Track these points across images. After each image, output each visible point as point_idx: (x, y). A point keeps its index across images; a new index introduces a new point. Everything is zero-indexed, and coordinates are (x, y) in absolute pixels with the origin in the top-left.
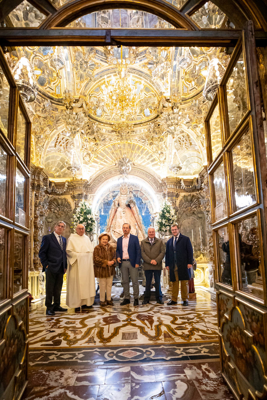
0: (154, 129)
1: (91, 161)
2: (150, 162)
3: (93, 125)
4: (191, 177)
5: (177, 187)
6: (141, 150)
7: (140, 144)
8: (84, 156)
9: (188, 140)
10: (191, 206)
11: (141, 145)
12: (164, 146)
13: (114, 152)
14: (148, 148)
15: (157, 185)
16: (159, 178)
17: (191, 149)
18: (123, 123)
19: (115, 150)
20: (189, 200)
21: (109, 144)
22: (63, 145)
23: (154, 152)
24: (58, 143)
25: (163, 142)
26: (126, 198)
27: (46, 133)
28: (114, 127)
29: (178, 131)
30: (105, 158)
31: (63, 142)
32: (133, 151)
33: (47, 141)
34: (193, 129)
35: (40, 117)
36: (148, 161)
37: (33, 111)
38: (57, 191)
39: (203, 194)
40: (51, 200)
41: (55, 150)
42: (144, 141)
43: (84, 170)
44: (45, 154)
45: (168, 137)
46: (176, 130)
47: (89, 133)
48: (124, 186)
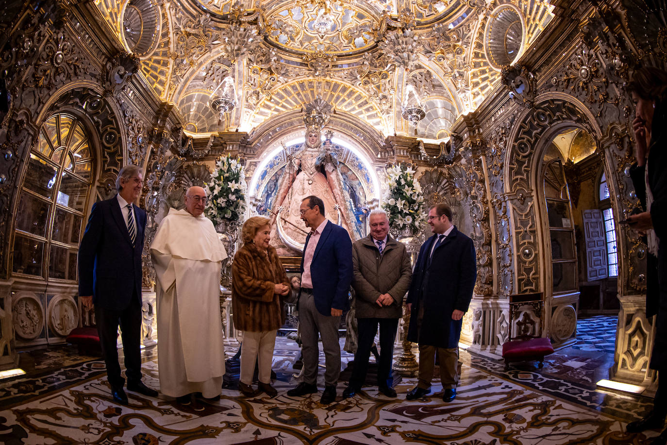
0: (371, 62)
1: (259, 105)
2: (364, 112)
3: (271, 51)
4: (437, 142)
6: (348, 92)
7: (347, 84)
8: (249, 95)
9: (429, 80)
10: (438, 190)
12: (388, 86)
13: (301, 93)
14: (359, 89)
15: (375, 149)
16: (381, 137)
17: (435, 94)
18: (320, 52)
19: (303, 90)
20: (434, 180)
21: (292, 81)
22: (216, 78)
23: (370, 96)
24: (210, 74)
25: (388, 80)
26: (317, 153)
27: (194, 58)
28: (304, 58)
29: (413, 61)
30: (284, 101)
31: (217, 74)
32: (333, 93)
33: (191, 70)
34: (437, 63)
35: (189, 34)
36: (360, 110)
37: (181, 26)
38: (194, 153)
39: (460, 168)
40: (182, 167)
41: (202, 85)
42: (353, 78)
43: (244, 118)
44: (185, 90)
45: (396, 73)
46: (411, 59)
47: (261, 61)
48: (315, 131)
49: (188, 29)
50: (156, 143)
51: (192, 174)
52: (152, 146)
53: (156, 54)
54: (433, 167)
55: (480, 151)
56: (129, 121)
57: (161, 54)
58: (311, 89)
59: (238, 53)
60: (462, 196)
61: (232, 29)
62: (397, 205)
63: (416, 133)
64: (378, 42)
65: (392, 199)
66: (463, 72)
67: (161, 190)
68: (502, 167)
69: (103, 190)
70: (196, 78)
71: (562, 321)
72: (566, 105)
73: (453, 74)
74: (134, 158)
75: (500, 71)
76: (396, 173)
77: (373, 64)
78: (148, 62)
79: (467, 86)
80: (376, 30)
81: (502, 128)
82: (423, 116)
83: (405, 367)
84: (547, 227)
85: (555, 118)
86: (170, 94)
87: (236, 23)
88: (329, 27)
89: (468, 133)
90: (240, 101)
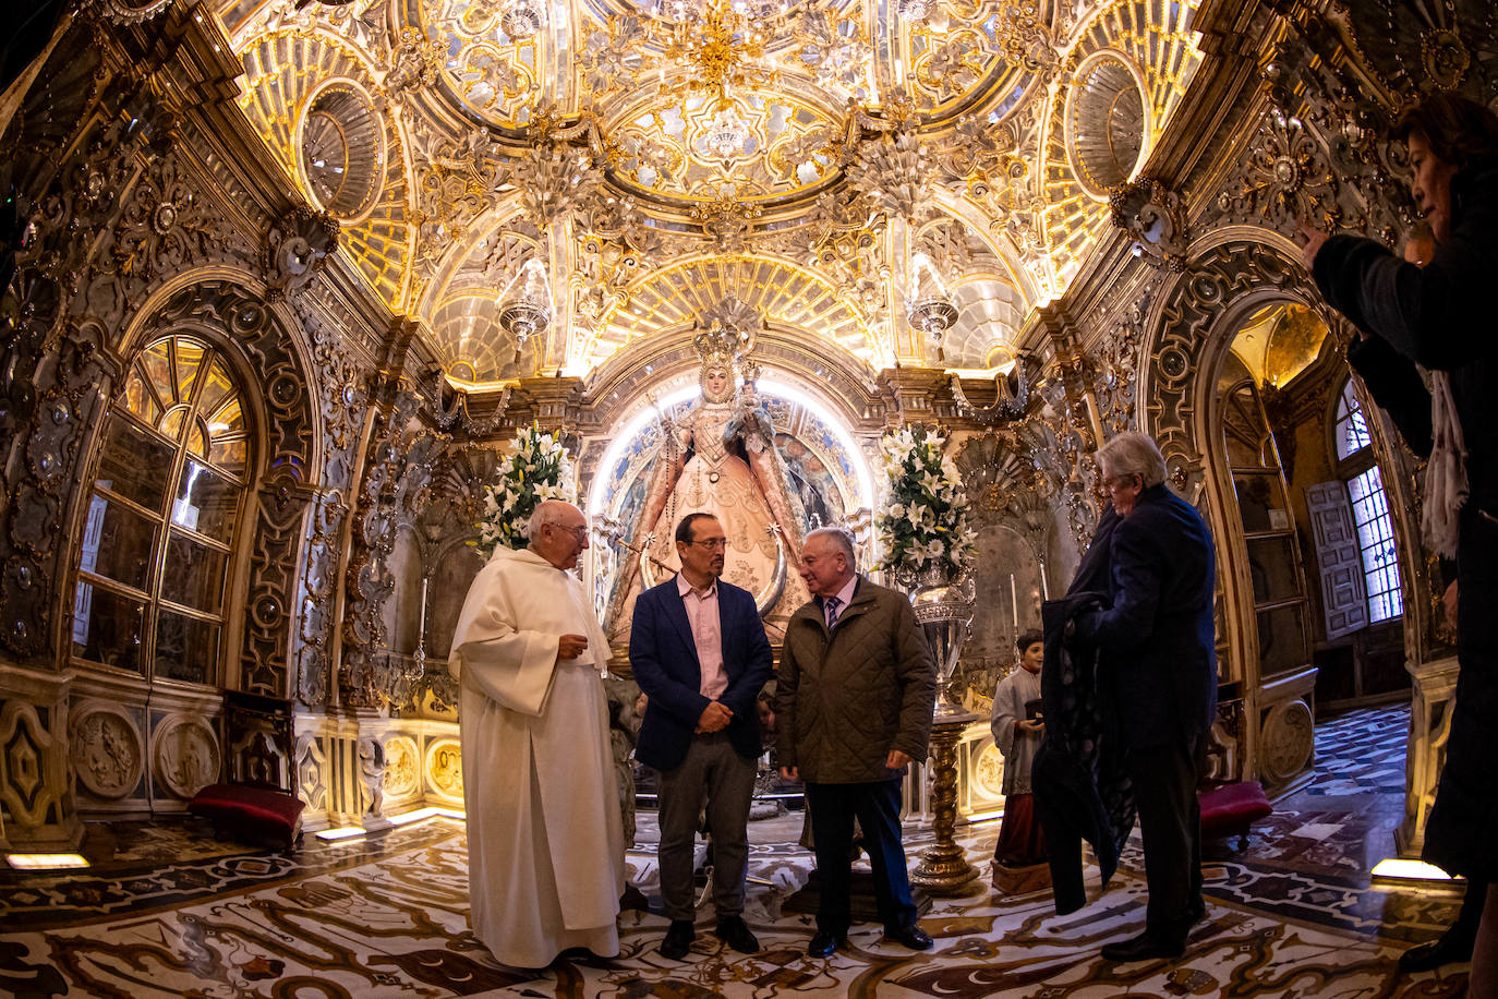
0: (835, 212)
1: (604, 318)
2: (827, 321)
3: (622, 201)
4: (990, 374)
5: (939, 409)
6: (791, 281)
7: (789, 263)
8: (579, 301)
9: (959, 242)
10: (998, 479)
11: (792, 265)
12: (875, 262)
13: (692, 289)
14: (814, 273)
15: (857, 400)
16: (867, 373)
17: (974, 270)
18: (727, 199)
19: (695, 282)
20: (988, 457)
21: (672, 264)
22: (511, 265)
23: (839, 287)
24: (496, 257)
25: (873, 248)
26: (728, 414)
27: (459, 221)
28: (694, 213)
29: (922, 201)
30: (658, 309)
31: (512, 255)
32: (760, 286)
33: (455, 247)
34: (974, 200)
35: (446, 172)
36: (820, 317)
37: (429, 156)
38: (472, 424)
39: (1041, 426)
40: (444, 454)
41: (481, 282)
42: (800, 250)
43: (574, 349)
44: (444, 289)
45: (889, 230)
46: (918, 197)
47: (603, 224)
48: (721, 364)
49: (445, 162)
50: (386, 402)
51: (468, 468)
52: (376, 409)
53: (377, 214)
54: (984, 429)
55: (1081, 382)
56: (323, 354)
57: (389, 215)
58: (713, 280)
59: (550, 210)
60: (1051, 487)
61: (537, 158)
62: (909, 517)
63: (942, 357)
64: (845, 167)
65: (897, 505)
66: (1030, 215)
67: (398, 503)
68: (1131, 413)
69: (271, 499)
70: (468, 266)
71: (1283, 738)
72: (1256, 251)
73: (1008, 221)
74: (337, 434)
75: (1106, 199)
76: (903, 446)
77: (840, 216)
78: (360, 230)
79: (1041, 244)
80: (839, 142)
81: (1124, 326)
82: (953, 318)
83: (941, 876)
84: (1239, 536)
85: (1235, 286)
86: (413, 300)
87: (545, 144)
88: (739, 143)
89: (1053, 347)
90: (564, 312)
